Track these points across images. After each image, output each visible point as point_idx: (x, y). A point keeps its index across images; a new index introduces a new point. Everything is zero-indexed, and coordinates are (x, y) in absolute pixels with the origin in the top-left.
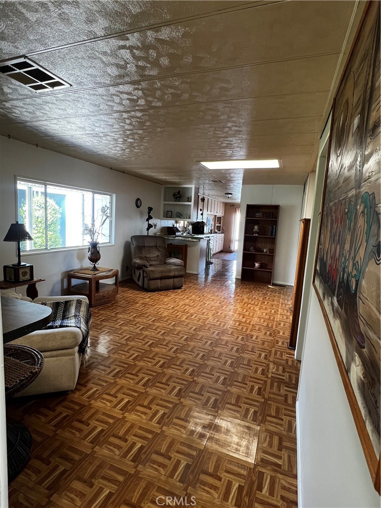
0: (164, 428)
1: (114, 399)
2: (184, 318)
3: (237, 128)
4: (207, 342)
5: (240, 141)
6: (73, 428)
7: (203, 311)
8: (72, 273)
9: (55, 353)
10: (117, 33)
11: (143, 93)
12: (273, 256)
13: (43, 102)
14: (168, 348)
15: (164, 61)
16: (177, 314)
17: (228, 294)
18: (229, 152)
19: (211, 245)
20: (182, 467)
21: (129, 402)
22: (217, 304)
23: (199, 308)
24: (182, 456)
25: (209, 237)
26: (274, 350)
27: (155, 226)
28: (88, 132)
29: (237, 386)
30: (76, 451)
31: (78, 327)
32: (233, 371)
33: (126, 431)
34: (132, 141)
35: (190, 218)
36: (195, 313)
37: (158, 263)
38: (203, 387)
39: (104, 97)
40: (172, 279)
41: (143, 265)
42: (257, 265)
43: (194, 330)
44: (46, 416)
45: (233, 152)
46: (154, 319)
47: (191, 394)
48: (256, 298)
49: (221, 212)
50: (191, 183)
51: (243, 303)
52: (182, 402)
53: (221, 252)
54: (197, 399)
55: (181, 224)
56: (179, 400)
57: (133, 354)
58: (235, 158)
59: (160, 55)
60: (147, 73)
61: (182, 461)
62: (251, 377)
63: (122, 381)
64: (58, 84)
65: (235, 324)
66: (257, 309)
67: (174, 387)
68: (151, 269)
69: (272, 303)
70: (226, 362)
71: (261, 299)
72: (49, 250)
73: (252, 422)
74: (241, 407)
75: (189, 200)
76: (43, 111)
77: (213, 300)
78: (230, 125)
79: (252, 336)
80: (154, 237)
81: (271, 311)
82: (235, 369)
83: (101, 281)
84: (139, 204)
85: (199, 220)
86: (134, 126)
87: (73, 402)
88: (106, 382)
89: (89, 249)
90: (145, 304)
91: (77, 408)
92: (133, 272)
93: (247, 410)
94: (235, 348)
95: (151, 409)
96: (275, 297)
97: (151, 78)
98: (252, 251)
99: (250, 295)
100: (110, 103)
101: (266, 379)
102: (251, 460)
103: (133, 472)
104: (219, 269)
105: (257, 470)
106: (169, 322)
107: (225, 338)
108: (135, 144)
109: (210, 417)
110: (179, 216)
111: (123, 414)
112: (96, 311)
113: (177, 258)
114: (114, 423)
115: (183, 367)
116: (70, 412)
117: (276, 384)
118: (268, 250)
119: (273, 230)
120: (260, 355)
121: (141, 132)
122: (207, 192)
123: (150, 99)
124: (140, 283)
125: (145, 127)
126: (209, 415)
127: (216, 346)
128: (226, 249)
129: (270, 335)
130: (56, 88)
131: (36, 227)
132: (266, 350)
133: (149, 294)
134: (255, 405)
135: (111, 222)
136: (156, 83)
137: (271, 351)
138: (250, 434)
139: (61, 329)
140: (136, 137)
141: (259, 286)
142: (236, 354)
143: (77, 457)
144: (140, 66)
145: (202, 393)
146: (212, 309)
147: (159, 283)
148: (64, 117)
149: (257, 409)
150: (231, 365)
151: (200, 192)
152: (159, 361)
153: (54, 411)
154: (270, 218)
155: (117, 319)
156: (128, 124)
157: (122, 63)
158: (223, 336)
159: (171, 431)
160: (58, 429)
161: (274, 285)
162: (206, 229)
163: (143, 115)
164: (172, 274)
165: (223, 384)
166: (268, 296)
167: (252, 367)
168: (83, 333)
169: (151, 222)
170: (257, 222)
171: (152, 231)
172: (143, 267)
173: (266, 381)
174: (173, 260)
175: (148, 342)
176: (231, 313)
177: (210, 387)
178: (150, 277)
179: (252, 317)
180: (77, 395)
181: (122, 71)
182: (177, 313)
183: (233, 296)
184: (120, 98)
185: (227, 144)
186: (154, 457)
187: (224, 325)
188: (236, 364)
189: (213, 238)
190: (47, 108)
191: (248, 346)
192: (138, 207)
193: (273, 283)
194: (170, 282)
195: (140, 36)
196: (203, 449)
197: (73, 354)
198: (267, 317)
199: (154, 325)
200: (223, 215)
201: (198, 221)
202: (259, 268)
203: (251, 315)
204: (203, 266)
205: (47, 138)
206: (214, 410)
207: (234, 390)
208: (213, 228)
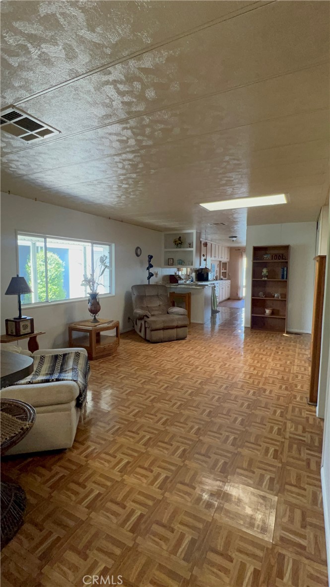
0: (167, 494)
1: (112, 459)
2: (189, 371)
3: (236, 162)
4: (214, 397)
5: (240, 176)
6: (68, 489)
7: (209, 363)
8: (73, 325)
9: (50, 408)
10: (99, 68)
11: (133, 132)
12: (285, 300)
13: (36, 153)
14: (171, 404)
15: (150, 94)
16: (181, 367)
17: (236, 344)
18: (229, 190)
19: (216, 292)
20: (186, 542)
21: (128, 463)
22: (225, 355)
23: (204, 359)
24: (186, 529)
25: (214, 284)
26: (291, 406)
27: (157, 274)
28: (82, 181)
29: (249, 447)
30: (70, 516)
31: (74, 381)
32: (244, 430)
33: (124, 496)
34: (127, 186)
35: (192, 265)
36: (200, 365)
37: (160, 313)
38: (210, 447)
39: (94, 141)
40: (175, 329)
41: (144, 316)
42: (268, 311)
43: (200, 384)
44: (41, 475)
45: (233, 189)
46: (156, 372)
47: (197, 456)
48: (269, 348)
49: (226, 256)
50: (191, 228)
51: (254, 354)
52: (187, 465)
53: (229, 299)
54: (203, 461)
55: (183, 272)
56: (183, 462)
57: (134, 410)
58: (236, 196)
59: (145, 87)
60: (134, 109)
61: (187, 535)
62: (266, 437)
63: (122, 440)
64: (47, 132)
65: (245, 377)
66: (270, 360)
67: (178, 448)
68: (152, 319)
69: (287, 353)
70: (236, 419)
71: (274, 349)
72: (50, 303)
73: (268, 491)
74: (254, 473)
75: (190, 245)
76: (37, 163)
77: (220, 351)
78: (227, 158)
79: (265, 390)
80: (155, 286)
81: (286, 363)
82: (247, 428)
83: (102, 333)
84: (139, 253)
85: (203, 266)
86: (127, 170)
87: (70, 461)
88: (105, 440)
89: (89, 300)
90: (147, 356)
91: (74, 468)
92: (135, 323)
93: (262, 477)
94: (246, 404)
95: (152, 471)
96: (290, 346)
97: (138, 114)
98: (261, 295)
99: (261, 345)
100: (100, 147)
101: (283, 440)
102: (268, 538)
103: (131, 545)
104: (227, 317)
105: (276, 551)
106: (173, 375)
107: (234, 392)
108: (130, 190)
109: (218, 483)
110: (182, 263)
111: (122, 476)
112: (97, 364)
113: (181, 307)
114: (112, 486)
115: (187, 425)
116: (67, 472)
117: (295, 446)
118: (279, 295)
119: (283, 272)
120: (275, 412)
121: (134, 176)
122: (210, 237)
123: (139, 138)
124: (142, 334)
125: (138, 170)
126: (217, 480)
127: (225, 402)
128: (234, 297)
129: (286, 389)
130: (46, 137)
131: (41, 281)
132: (282, 406)
133: (151, 346)
134: (270, 471)
135: (111, 272)
136: (143, 120)
137: (287, 408)
138: (265, 506)
139: (57, 382)
140: (130, 181)
141: (272, 335)
142: (248, 411)
143: (72, 523)
144: (126, 102)
145: (209, 455)
146: (218, 361)
147: (161, 334)
148: (57, 167)
149: (273, 476)
150: (242, 423)
151: (203, 237)
152: (161, 418)
153: (50, 470)
154: (279, 259)
155: (118, 373)
156: (121, 169)
157: (107, 101)
158: (232, 391)
159: (174, 498)
160: (54, 491)
161: (288, 333)
162: (210, 277)
163: (135, 157)
164: (175, 324)
165: (233, 445)
166: (282, 345)
167: (266, 425)
168: (79, 387)
169: (152, 270)
170: (265, 265)
171: (153, 280)
172: (145, 317)
173: (283, 443)
174: (176, 309)
175: (150, 397)
176: (241, 365)
177: (218, 448)
178: (152, 328)
179: (265, 368)
180: (75, 453)
181: (108, 111)
182: (181, 365)
183: (243, 346)
184: (110, 140)
185: (226, 180)
186: (155, 528)
187: (233, 378)
188: (247, 422)
189: (218, 285)
190: (41, 159)
191: (261, 401)
192: (138, 255)
193: (287, 332)
194: (173, 332)
195: (123, 67)
196: (210, 521)
197: (69, 410)
198: (282, 369)
199: (156, 379)
200: (228, 260)
201: (201, 267)
202: (270, 315)
203: (263, 367)
204: (209, 314)
205: (43, 191)
206: (222, 474)
207: (245, 452)
208: (218, 275)
